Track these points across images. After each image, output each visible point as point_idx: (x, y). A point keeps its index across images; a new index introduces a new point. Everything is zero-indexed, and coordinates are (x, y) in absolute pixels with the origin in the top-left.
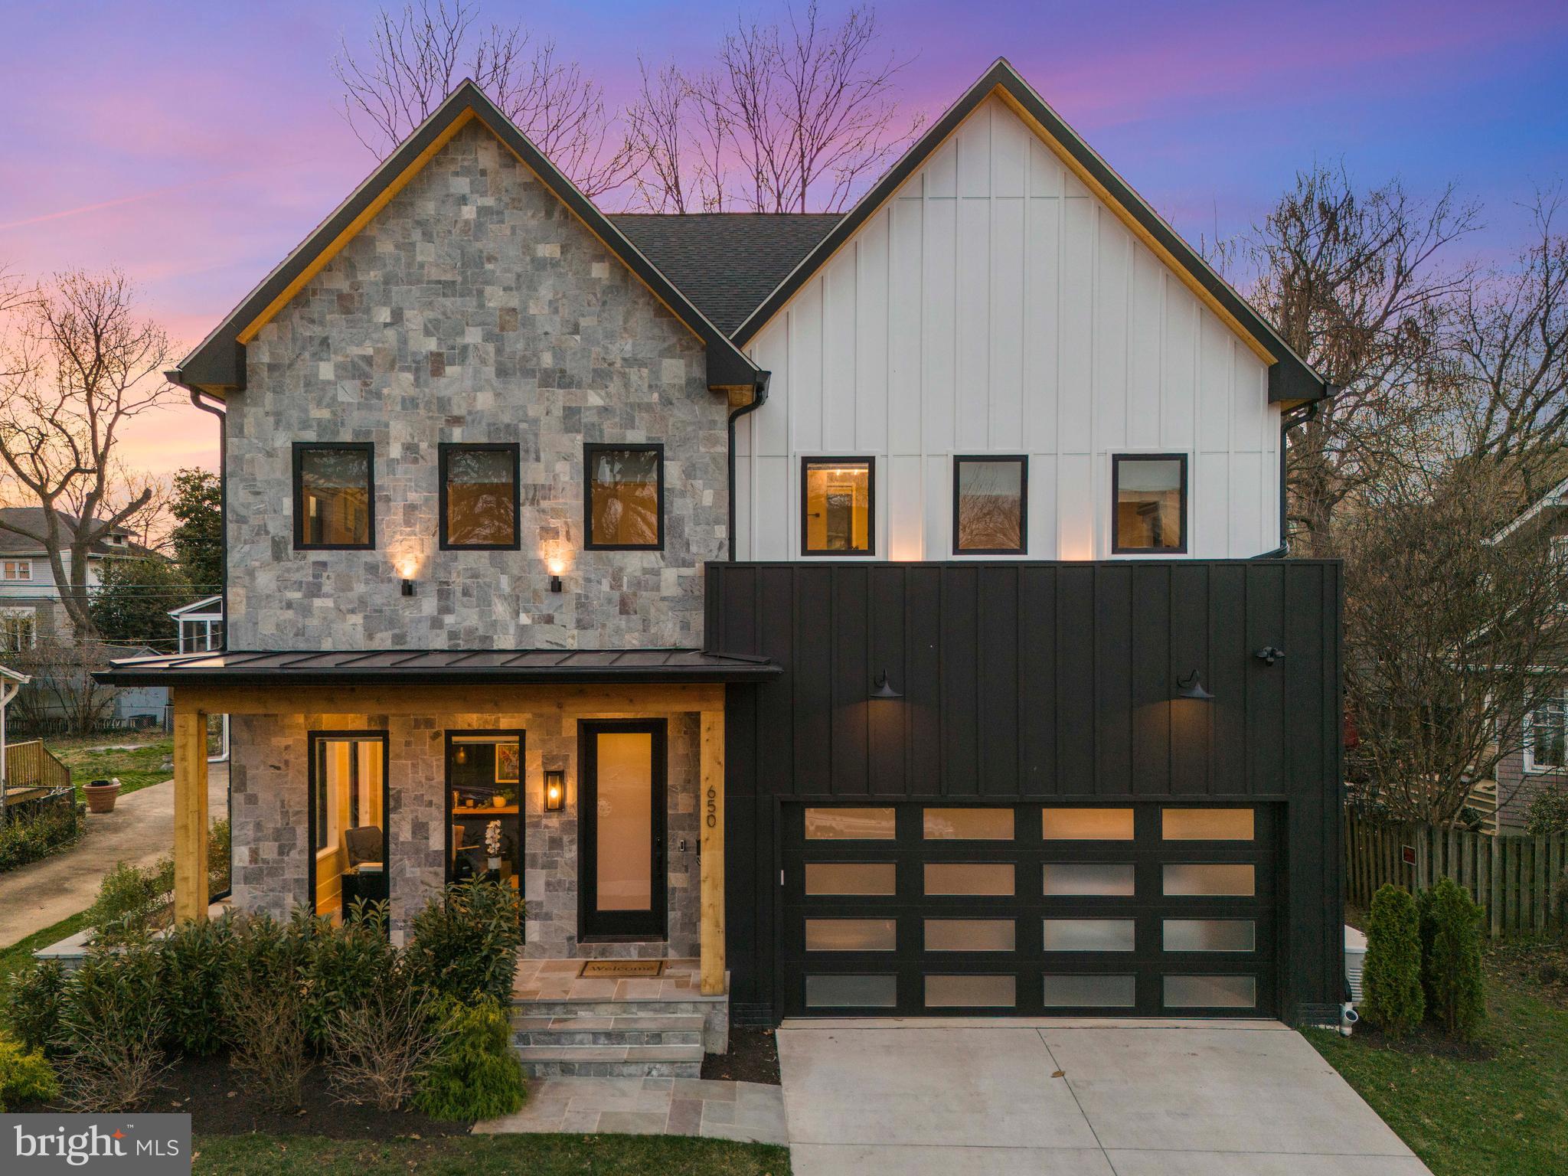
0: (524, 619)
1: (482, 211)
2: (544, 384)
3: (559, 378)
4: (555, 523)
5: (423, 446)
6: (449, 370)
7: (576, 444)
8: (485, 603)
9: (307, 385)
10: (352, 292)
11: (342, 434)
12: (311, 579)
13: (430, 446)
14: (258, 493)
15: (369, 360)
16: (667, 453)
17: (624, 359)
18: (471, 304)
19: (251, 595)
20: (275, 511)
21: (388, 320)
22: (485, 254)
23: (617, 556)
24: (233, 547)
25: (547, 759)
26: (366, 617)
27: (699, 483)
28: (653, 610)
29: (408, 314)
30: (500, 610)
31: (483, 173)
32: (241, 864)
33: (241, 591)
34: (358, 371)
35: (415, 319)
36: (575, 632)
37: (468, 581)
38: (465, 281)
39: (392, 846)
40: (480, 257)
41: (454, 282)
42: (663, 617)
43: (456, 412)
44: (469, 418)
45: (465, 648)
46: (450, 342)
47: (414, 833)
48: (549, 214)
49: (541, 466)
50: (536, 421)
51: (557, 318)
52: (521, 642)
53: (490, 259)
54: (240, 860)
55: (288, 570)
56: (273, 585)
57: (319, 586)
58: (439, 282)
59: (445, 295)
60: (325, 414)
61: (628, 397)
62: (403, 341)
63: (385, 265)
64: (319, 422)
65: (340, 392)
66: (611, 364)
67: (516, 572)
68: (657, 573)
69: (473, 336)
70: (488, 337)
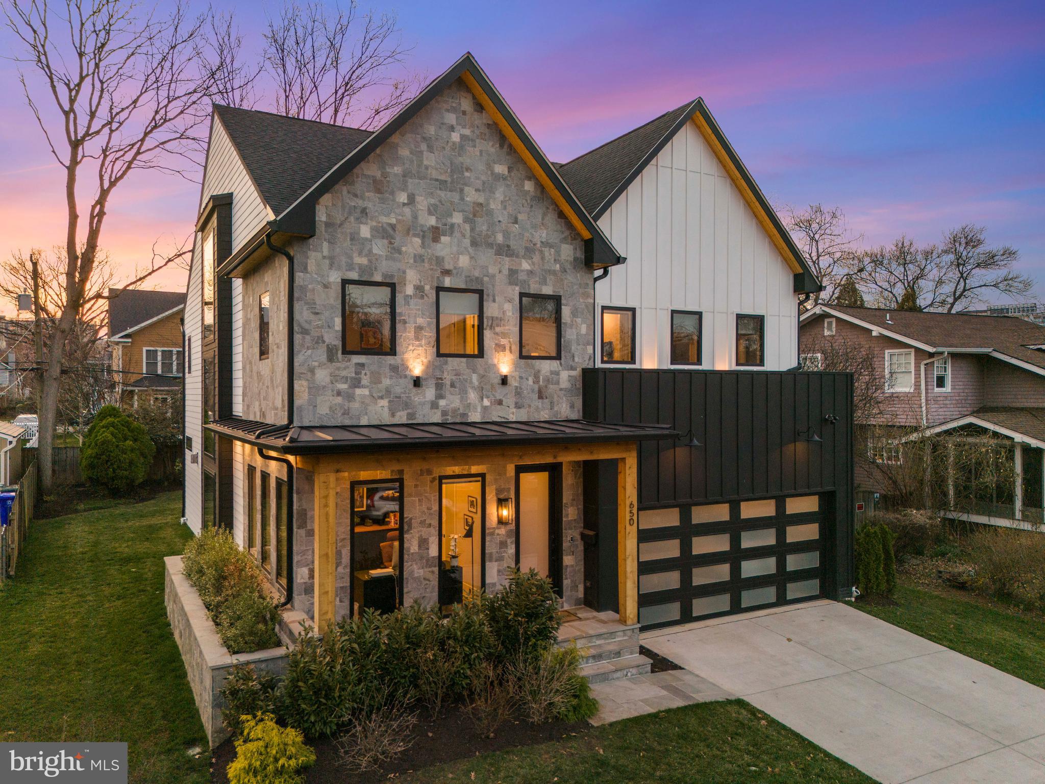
0: (486, 402)
2: (498, 253)
3: (504, 250)
4: (504, 341)
5: (427, 287)
6: (443, 239)
7: (514, 293)
8: (463, 392)
9: (352, 240)
10: (383, 179)
11: (375, 275)
12: (354, 375)
13: (431, 288)
14: (317, 314)
15: (393, 227)
16: (563, 301)
17: (542, 242)
18: (456, 197)
19: (311, 386)
20: (329, 326)
21: (406, 201)
22: (465, 166)
23: (537, 363)
24: (299, 352)
25: (499, 491)
26: (390, 402)
27: (579, 320)
28: (555, 396)
29: (419, 199)
30: (473, 396)
31: (464, 113)
32: (302, 581)
33: (305, 383)
34: (386, 233)
35: (422, 203)
36: (514, 410)
37: (454, 378)
38: (452, 182)
39: (406, 557)
40: (462, 167)
41: (446, 181)
42: (561, 401)
43: (447, 267)
44: (454, 272)
45: (452, 421)
46: (444, 221)
47: (419, 546)
48: (501, 146)
49: (496, 305)
50: (493, 276)
51: (505, 213)
52: (484, 417)
53: (468, 169)
54: (302, 578)
55: (338, 369)
56: (328, 379)
57: (359, 381)
58: (437, 180)
59: (440, 189)
60: (364, 261)
61: (543, 265)
62: (415, 217)
63: (404, 164)
64: (360, 266)
65: (374, 246)
66: (535, 245)
67: (482, 372)
68: (557, 374)
69: (457, 218)
70: (466, 220)
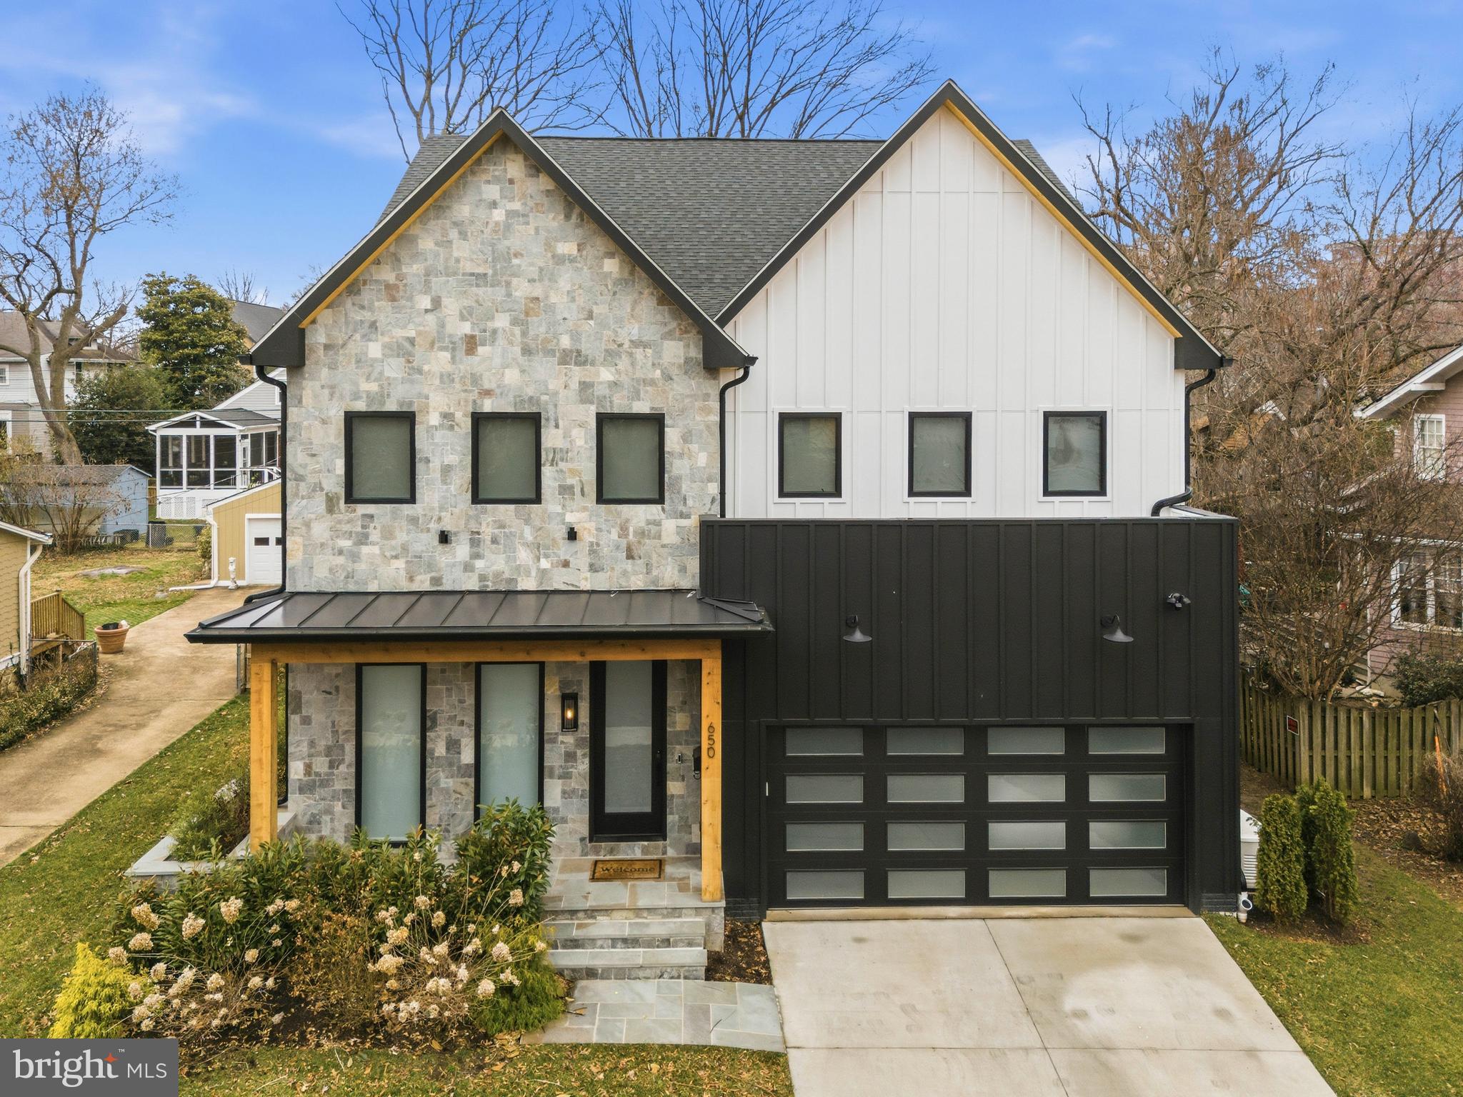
0: (545, 564)
1: (510, 214)
2: (563, 361)
3: (574, 357)
4: (571, 481)
5: (459, 415)
6: (480, 350)
7: (589, 415)
8: (510, 550)
9: (358, 361)
10: (397, 282)
11: (387, 403)
12: (359, 529)
13: (465, 415)
14: (314, 455)
15: (412, 341)
16: (668, 421)
17: (631, 341)
18: (500, 292)
19: (307, 543)
20: (329, 471)
21: (429, 307)
22: (512, 251)
23: (625, 509)
24: (292, 503)
25: (564, 684)
26: (407, 562)
27: (694, 447)
28: (654, 556)
29: (445, 301)
30: (524, 556)
31: (511, 182)
32: (296, 777)
33: (299, 540)
34: (405, 350)
35: (451, 306)
36: (588, 574)
37: (496, 531)
38: (495, 274)
39: (429, 761)
40: (508, 253)
41: (485, 275)
42: (663, 562)
43: (487, 386)
44: (498, 391)
45: (493, 589)
46: (482, 327)
47: (448, 749)
48: (568, 217)
49: (560, 431)
50: (556, 393)
51: (574, 306)
52: (541, 583)
53: (516, 255)
54: (296, 773)
55: (340, 522)
56: (327, 534)
57: (366, 536)
58: (472, 274)
59: (478, 285)
60: (373, 387)
61: (634, 374)
62: (442, 325)
63: (426, 260)
64: (368, 393)
65: (386, 368)
66: (620, 345)
67: (537, 523)
68: (657, 523)
69: (502, 321)
70: (515, 322)
